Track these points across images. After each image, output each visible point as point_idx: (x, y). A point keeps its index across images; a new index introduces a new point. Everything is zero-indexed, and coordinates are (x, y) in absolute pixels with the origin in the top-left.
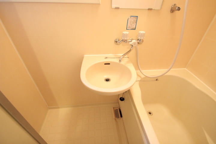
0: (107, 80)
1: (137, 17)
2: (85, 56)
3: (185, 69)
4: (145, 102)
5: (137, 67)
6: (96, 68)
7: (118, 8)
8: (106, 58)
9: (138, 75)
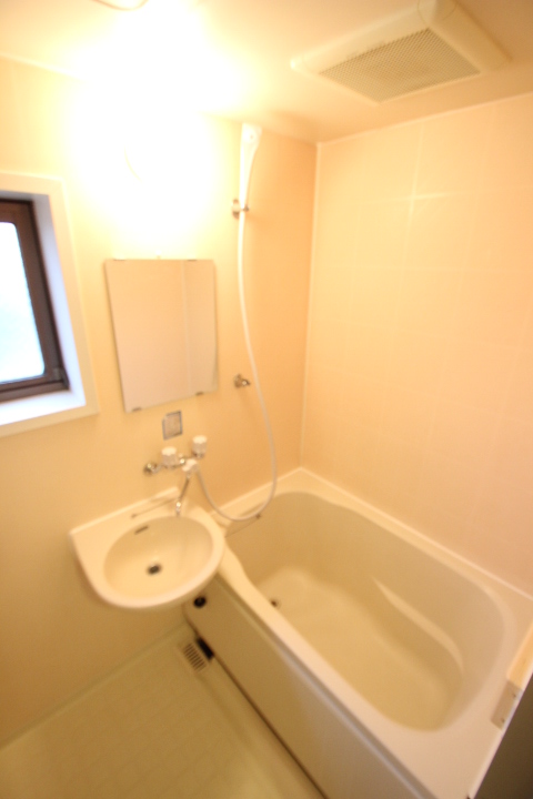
0: (154, 570)
1: (179, 413)
2: (74, 532)
3: (301, 469)
4: (256, 578)
5: (209, 505)
6: (121, 551)
7: (137, 410)
8: (134, 516)
9: (221, 525)
